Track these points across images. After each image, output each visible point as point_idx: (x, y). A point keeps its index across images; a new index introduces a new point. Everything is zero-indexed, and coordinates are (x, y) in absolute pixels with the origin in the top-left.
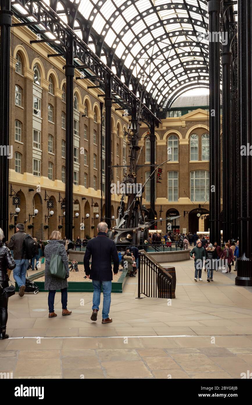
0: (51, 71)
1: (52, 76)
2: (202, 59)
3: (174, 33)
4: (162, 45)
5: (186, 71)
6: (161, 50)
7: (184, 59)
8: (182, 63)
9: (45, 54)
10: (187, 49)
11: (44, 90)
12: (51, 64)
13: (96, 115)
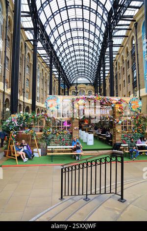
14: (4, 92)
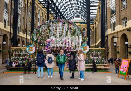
0: (42, 12)
1: (43, 13)
2: (78, 10)
3: (72, 4)
4: (69, 7)
5: (74, 13)
6: (69, 8)
7: (74, 10)
8: (73, 11)
9: (41, 7)
10: (75, 8)
11: (41, 16)
12: (43, 10)
13: (46, 18)
14: (10, 32)
